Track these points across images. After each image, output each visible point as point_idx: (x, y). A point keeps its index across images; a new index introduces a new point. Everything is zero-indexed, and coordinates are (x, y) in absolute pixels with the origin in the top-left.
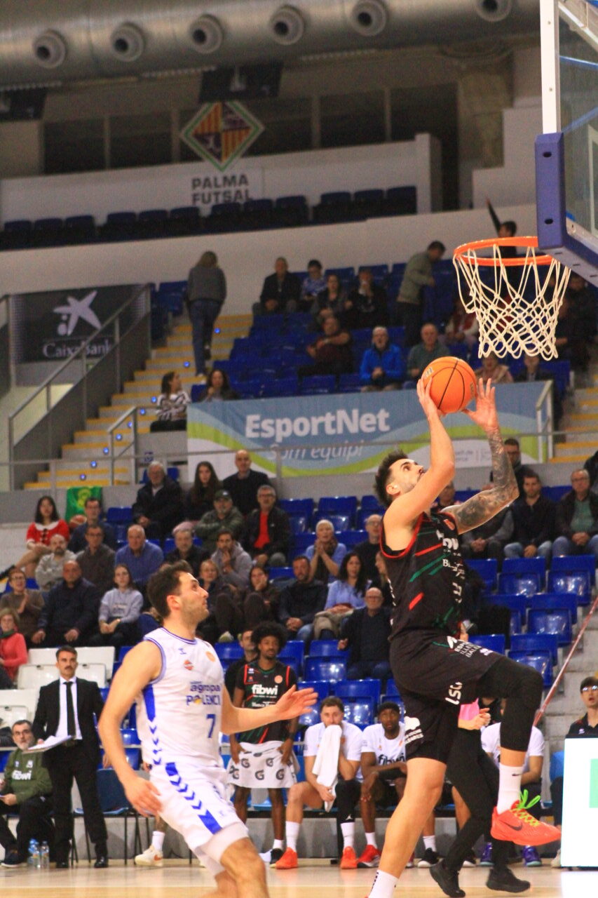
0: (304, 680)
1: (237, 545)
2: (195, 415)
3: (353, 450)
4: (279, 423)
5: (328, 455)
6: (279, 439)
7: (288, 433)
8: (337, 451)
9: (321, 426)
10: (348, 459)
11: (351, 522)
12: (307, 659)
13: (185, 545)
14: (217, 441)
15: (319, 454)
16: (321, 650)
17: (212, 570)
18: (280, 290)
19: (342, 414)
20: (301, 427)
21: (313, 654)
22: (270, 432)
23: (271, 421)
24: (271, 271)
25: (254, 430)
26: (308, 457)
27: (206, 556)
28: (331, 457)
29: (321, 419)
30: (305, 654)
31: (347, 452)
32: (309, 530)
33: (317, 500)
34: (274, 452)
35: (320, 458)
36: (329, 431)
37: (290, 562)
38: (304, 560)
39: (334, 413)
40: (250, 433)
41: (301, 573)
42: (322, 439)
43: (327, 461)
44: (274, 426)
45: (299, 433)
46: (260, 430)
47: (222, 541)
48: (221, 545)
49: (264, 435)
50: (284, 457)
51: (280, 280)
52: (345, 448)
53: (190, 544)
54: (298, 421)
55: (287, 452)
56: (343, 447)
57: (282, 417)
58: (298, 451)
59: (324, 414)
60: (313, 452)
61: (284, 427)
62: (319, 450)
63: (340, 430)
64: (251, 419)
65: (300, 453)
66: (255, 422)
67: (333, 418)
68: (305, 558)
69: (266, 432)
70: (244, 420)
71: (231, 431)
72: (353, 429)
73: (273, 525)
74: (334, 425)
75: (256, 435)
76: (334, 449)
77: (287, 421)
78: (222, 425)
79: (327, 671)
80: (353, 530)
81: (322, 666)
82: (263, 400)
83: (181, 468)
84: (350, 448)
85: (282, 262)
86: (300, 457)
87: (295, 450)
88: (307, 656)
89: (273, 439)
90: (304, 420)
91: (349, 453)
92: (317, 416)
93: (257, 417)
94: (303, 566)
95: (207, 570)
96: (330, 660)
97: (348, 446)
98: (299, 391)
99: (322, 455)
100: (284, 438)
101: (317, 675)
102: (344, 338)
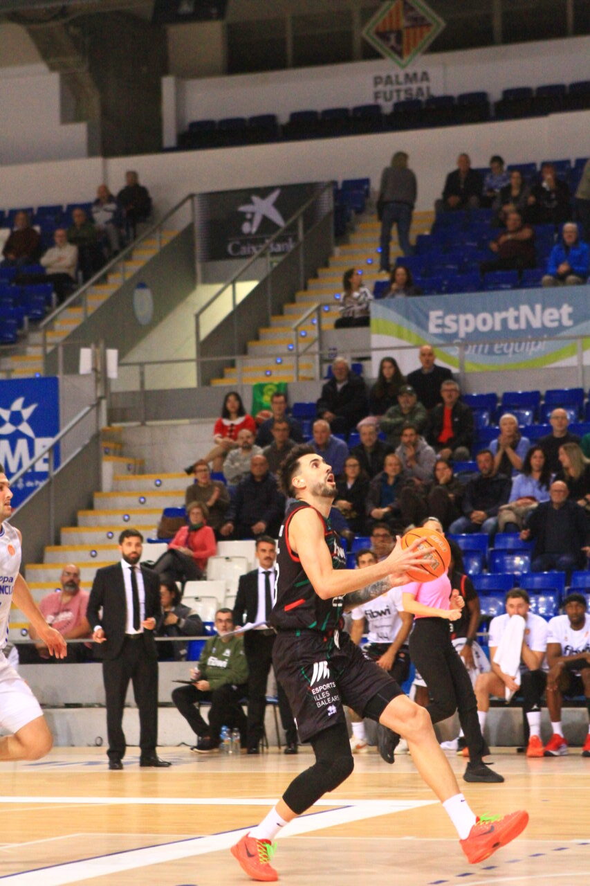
0: (490, 572)
1: (421, 439)
2: (378, 311)
3: (536, 345)
4: (462, 318)
5: (511, 349)
6: (462, 335)
7: (470, 329)
8: (520, 346)
9: (504, 321)
10: (530, 354)
11: (535, 417)
12: (492, 551)
13: (370, 440)
14: (400, 337)
15: (502, 349)
16: (506, 543)
17: (396, 465)
18: (462, 186)
19: (525, 309)
20: (484, 322)
21: (498, 547)
22: (453, 328)
23: (453, 317)
24: (454, 167)
25: (438, 326)
26: (491, 352)
27: (391, 451)
28: (514, 352)
29: (504, 314)
30: (490, 546)
31: (530, 347)
32: (493, 424)
33: (500, 394)
34: (457, 348)
35: (503, 353)
36: (512, 325)
37: (474, 455)
38: (487, 454)
39: (517, 309)
40: (432, 329)
41: (484, 467)
42: (505, 334)
43: (510, 356)
44: (457, 321)
45: (482, 328)
46: (442, 326)
47: (406, 435)
48: (405, 439)
49: (447, 331)
50: (467, 353)
51: (463, 176)
52: (528, 343)
53: (374, 439)
54: (481, 316)
55: (470, 347)
56: (526, 342)
57: (465, 312)
58: (481, 346)
59: (506, 309)
60: (496, 347)
61: (467, 323)
62: (502, 345)
63: (523, 325)
64: (434, 315)
65: (483, 348)
66: (438, 318)
67: (516, 313)
68: (489, 451)
69: (449, 328)
70: (427, 317)
71: (413, 326)
72: (536, 324)
73: (456, 420)
74: (517, 320)
75: (439, 331)
76: (517, 344)
77: (470, 317)
78: (405, 321)
79: (512, 564)
80: (536, 423)
81: (508, 559)
82: (446, 296)
83: (365, 363)
84: (533, 343)
85: (464, 159)
86: (483, 352)
87: (478, 345)
88: (491, 549)
89: (455, 335)
90: (487, 316)
91: (533, 349)
92: (500, 310)
93: (440, 313)
94: (486, 460)
95: (391, 465)
96: (514, 552)
97: (531, 341)
98: (481, 287)
99: (505, 350)
100: (467, 334)
101: (502, 568)
102: (526, 233)
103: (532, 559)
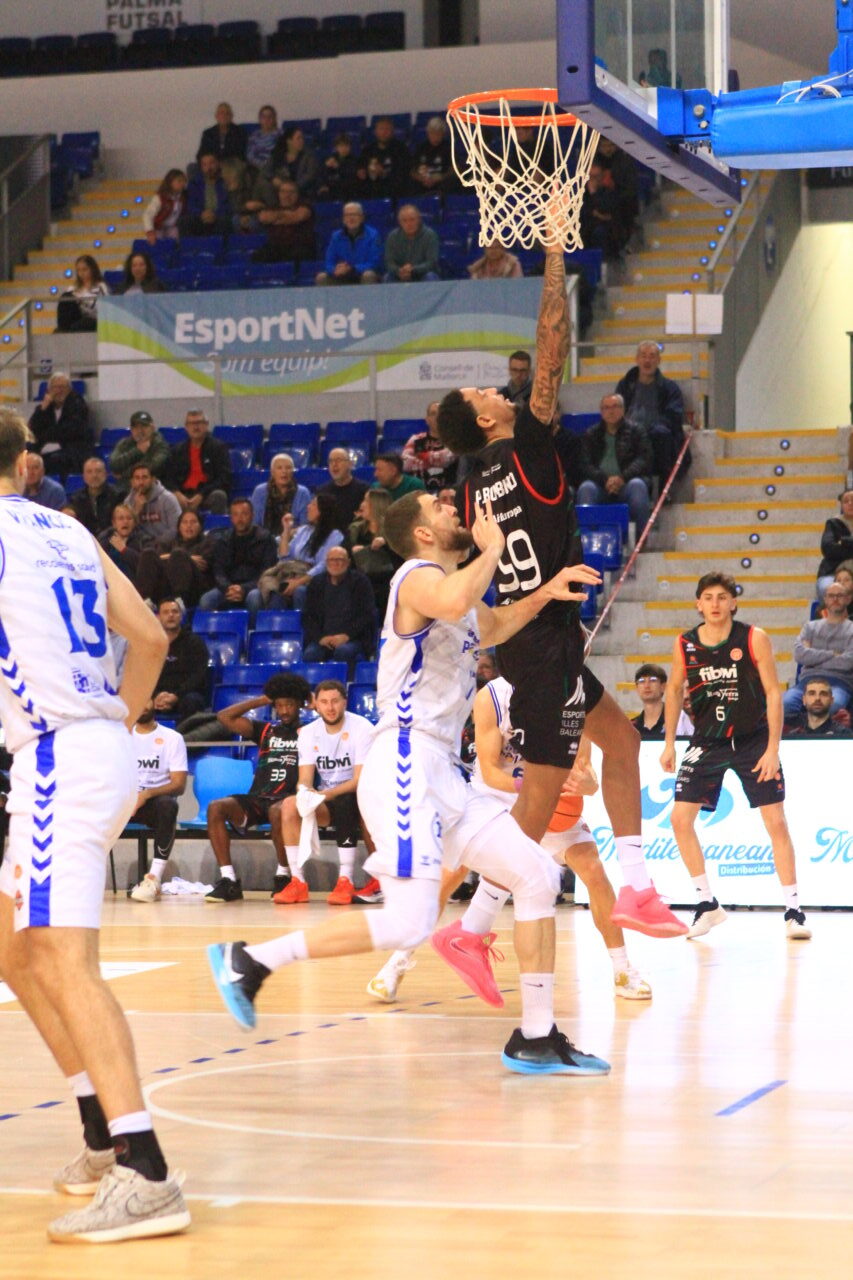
0: (249, 662)
1: (157, 483)
2: (108, 311)
3: (316, 361)
4: (220, 324)
5: (283, 367)
6: (219, 346)
7: (230, 338)
8: (294, 363)
9: (275, 329)
10: (308, 374)
11: (313, 457)
12: (252, 634)
13: (96, 479)
14: (136, 345)
15: (271, 366)
16: (271, 623)
17: (129, 518)
18: (222, 147)
19: (302, 314)
20: (249, 329)
21: (260, 629)
22: (208, 337)
23: (208, 322)
24: (211, 122)
25: (187, 333)
26: (257, 370)
28: (287, 370)
29: (274, 320)
30: (250, 628)
31: (308, 364)
32: (257, 467)
33: (267, 427)
34: (212, 363)
35: (273, 372)
36: (285, 335)
38: (245, 505)
39: (292, 313)
40: (180, 337)
41: (241, 522)
42: (276, 347)
43: (282, 375)
44: (212, 328)
45: (245, 338)
46: (194, 333)
47: (138, 477)
48: (136, 482)
49: (199, 340)
50: (225, 370)
51: (224, 132)
52: (306, 359)
53: (103, 478)
54: (244, 322)
55: (229, 362)
56: (303, 357)
57: (223, 316)
58: (244, 362)
59: (278, 314)
60: (264, 363)
61: (226, 330)
62: (271, 361)
63: (300, 335)
64: (181, 318)
65: (247, 365)
66: (187, 322)
67: (290, 319)
68: (249, 502)
69: (202, 336)
70: (173, 320)
71: (155, 333)
72: (317, 334)
73: (207, 461)
74: (292, 327)
75: (189, 339)
76: (291, 360)
77: (229, 322)
78: (144, 325)
79: (278, 651)
80: (314, 466)
81: (271, 644)
82: (198, 293)
83: (87, 380)
84: (313, 359)
85: (225, 110)
86: (245, 370)
87: (240, 360)
88: (251, 631)
89: (210, 346)
90: (252, 321)
91: (311, 366)
92: (270, 316)
93: (190, 316)
94: (244, 512)
95: (122, 518)
96: (281, 636)
97: (309, 356)
98: (246, 283)
99: (275, 367)
100: (225, 344)
101: (265, 656)
102: (302, 213)
103: (304, 645)
